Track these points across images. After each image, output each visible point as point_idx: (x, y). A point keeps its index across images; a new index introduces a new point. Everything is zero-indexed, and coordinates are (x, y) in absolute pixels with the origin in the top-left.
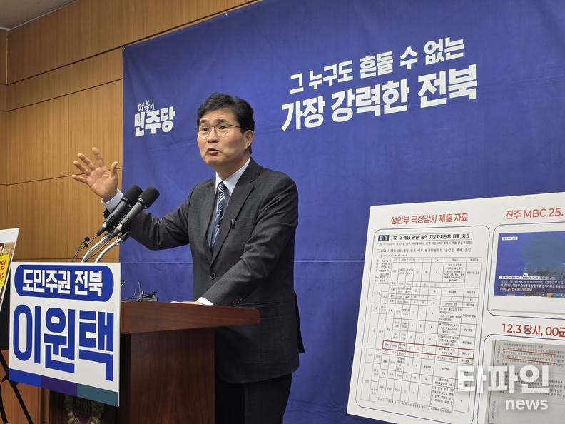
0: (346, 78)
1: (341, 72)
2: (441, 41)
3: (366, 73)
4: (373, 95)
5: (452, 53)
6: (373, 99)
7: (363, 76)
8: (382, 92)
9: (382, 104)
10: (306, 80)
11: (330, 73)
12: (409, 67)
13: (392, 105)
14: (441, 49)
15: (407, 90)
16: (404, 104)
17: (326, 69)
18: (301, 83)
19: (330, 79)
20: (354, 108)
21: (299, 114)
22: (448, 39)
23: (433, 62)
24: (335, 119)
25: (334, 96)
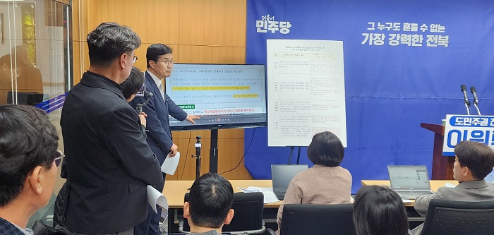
0: (397, 29)
1: (394, 26)
2: (437, 25)
3: (406, 29)
4: (408, 38)
5: (441, 30)
7: (404, 30)
8: (412, 38)
9: (412, 42)
10: (376, 26)
11: (389, 26)
12: (424, 31)
13: (416, 43)
14: (437, 28)
15: (422, 39)
16: (421, 43)
17: (387, 23)
18: (373, 26)
19: (389, 28)
20: (400, 41)
21: (371, 39)
22: (439, 25)
23: (433, 31)
24: (390, 43)
25: (390, 35)
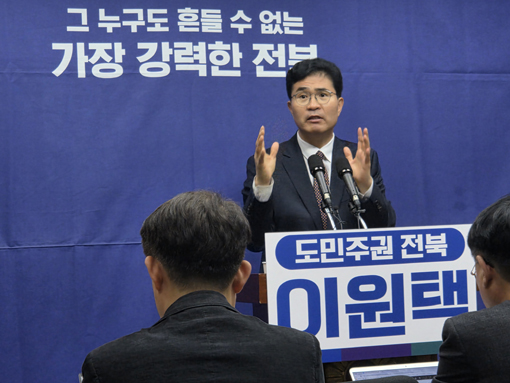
0: (158, 28)
1: (151, 19)
2: (278, 13)
3: (186, 26)
4: (197, 53)
5: (291, 28)
6: (196, 57)
7: (182, 29)
8: (208, 52)
9: (209, 65)
10: (93, 19)
11: (134, 17)
12: (241, 31)
13: (222, 68)
14: (279, 21)
15: (240, 55)
16: (236, 69)
17: (126, 11)
18: (84, 21)
19: (134, 26)
20: (172, 63)
21: (82, 59)
22: (286, 14)
23: (270, 32)
24: (143, 71)
25: (141, 46)
